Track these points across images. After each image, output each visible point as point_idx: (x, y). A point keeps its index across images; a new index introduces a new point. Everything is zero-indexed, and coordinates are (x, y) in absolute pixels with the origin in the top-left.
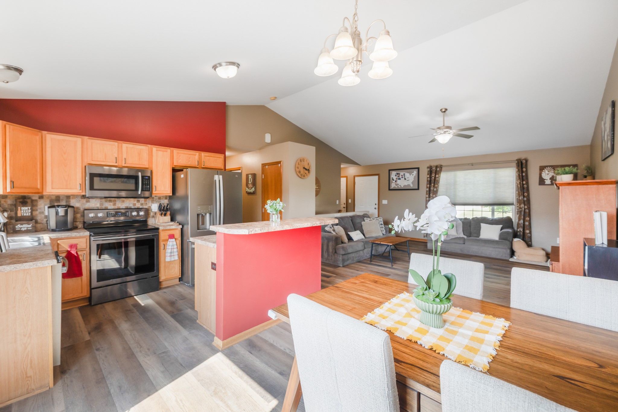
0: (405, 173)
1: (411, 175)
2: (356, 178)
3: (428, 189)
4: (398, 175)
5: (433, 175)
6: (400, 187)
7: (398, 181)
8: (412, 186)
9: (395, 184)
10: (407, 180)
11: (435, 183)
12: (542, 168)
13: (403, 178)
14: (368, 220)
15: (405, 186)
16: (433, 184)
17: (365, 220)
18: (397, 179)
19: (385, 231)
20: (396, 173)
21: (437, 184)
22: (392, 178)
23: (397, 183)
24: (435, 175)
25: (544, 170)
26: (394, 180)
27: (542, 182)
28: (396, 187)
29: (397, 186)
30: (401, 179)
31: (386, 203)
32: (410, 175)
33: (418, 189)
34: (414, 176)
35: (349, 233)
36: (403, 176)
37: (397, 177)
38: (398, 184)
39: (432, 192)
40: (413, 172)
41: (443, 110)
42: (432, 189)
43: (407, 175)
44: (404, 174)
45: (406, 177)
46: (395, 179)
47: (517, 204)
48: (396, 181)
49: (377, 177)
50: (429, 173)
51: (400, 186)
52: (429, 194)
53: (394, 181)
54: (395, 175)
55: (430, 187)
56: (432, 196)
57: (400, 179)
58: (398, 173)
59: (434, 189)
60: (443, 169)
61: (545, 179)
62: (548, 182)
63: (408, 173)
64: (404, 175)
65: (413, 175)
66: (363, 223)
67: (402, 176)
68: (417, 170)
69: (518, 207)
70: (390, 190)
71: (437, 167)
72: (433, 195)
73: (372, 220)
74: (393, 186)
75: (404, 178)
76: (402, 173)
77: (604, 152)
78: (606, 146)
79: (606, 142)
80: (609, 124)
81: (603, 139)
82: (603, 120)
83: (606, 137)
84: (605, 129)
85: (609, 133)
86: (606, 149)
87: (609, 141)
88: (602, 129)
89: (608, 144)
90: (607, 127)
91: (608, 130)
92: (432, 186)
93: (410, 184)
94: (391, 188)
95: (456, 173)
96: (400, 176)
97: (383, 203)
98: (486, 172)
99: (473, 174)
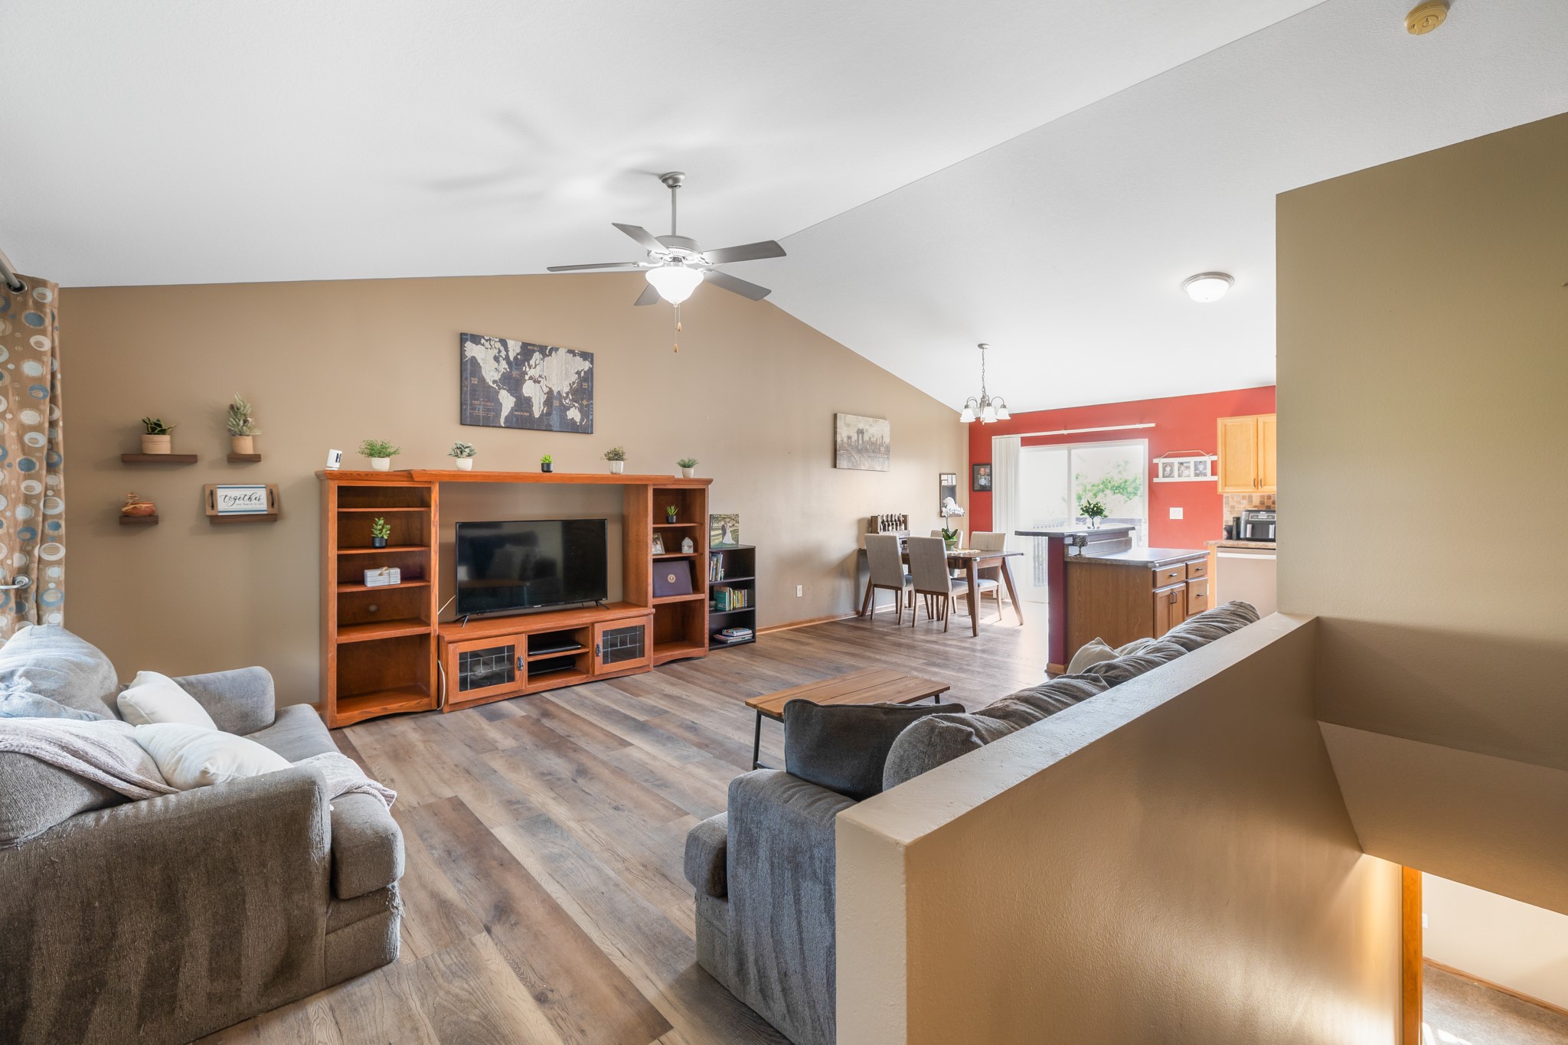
77: (506, 414)
78: (538, 409)
79: (542, 404)
80: (574, 383)
81: (495, 386)
82: (483, 345)
83: (538, 394)
84: (527, 377)
85: (567, 394)
86: (542, 415)
87: (572, 410)
88: (479, 361)
89: (568, 413)
90: (540, 376)
91: (566, 389)
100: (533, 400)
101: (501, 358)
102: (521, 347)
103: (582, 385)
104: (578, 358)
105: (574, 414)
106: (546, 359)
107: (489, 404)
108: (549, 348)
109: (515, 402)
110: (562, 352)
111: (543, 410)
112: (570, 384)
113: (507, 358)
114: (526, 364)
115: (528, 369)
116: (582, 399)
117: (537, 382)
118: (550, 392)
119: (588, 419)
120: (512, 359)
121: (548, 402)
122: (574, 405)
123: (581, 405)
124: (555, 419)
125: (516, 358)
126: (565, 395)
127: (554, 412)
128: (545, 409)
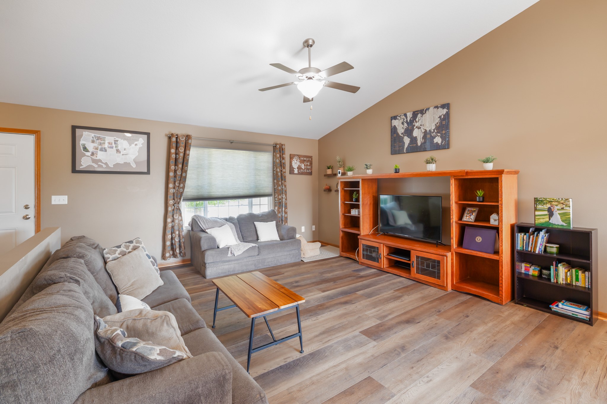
0: (117, 139)
1: (133, 145)
4: (100, 141)
5: (182, 150)
6: (104, 166)
7: (100, 153)
8: (134, 166)
9: (92, 159)
10: (122, 153)
11: (185, 164)
12: (292, 157)
13: (112, 148)
15: (117, 165)
16: (180, 166)
18: (96, 149)
20: (92, 135)
22: (84, 145)
23: (98, 158)
24: (185, 150)
25: (294, 159)
26: (88, 151)
28: (95, 166)
29: (97, 164)
30: (108, 149)
31: (66, 202)
32: (130, 145)
33: (148, 173)
34: (138, 147)
36: (114, 145)
37: (96, 145)
38: (100, 161)
39: (178, 178)
40: (138, 140)
41: (311, 42)
42: (179, 173)
43: (123, 144)
44: (116, 141)
45: (119, 148)
46: (90, 149)
47: (275, 195)
48: (93, 154)
49: (31, 139)
51: (106, 164)
52: (174, 182)
53: (88, 154)
54: (90, 141)
55: (175, 171)
56: (178, 186)
57: (106, 151)
58: (99, 135)
60: (194, 143)
61: (294, 168)
62: (296, 171)
63: (125, 139)
64: (115, 144)
65: (136, 145)
67: (109, 143)
68: (146, 136)
69: (275, 198)
70: (75, 171)
71: (187, 137)
72: (179, 184)
74: (84, 163)
75: (115, 149)
76: (109, 138)
77: (406, 147)
78: (420, 142)
79: (421, 138)
80: (437, 123)
81: (402, 135)
82: (398, 119)
83: (420, 134)
84: (415, 127)
85: (434, 130)
86: (421, 144)
87: (436, 138)
88: (397, 126)
89: (434, 140)
90: (421, 125)
91: (434, 127)
92: (180, 169)
93: (130, 163)
94: (81, 167)
95: (210, 151)
96: (104, 143)
97: (53, 203)
98: (247, 154)
99: (233, 155)
100: (418, 138)
101: (404, 122)
102: (412, 114)
103: (442, 123)
104: (440, 109)
105: (438, 140)
106: (424, 115)
107: (400, 144)
108: (425, 110)
109: (410, 141)
110: (431, 109)
111: (422, 141)
112: (435, 124)
113: (407, 122)
114: (415, 121)
115: (415, 123)
116: (442, 131)
117: (419, 128)
118: (425, 133)
119: (445, 141)
120: (408, 121)
121: (424, 137)
122: (438, 135)
123: (442, 134)
124: (428, 145)
125: (410, 120)
126: (433, 131)
127: (427, 141)
128: (423, 140)
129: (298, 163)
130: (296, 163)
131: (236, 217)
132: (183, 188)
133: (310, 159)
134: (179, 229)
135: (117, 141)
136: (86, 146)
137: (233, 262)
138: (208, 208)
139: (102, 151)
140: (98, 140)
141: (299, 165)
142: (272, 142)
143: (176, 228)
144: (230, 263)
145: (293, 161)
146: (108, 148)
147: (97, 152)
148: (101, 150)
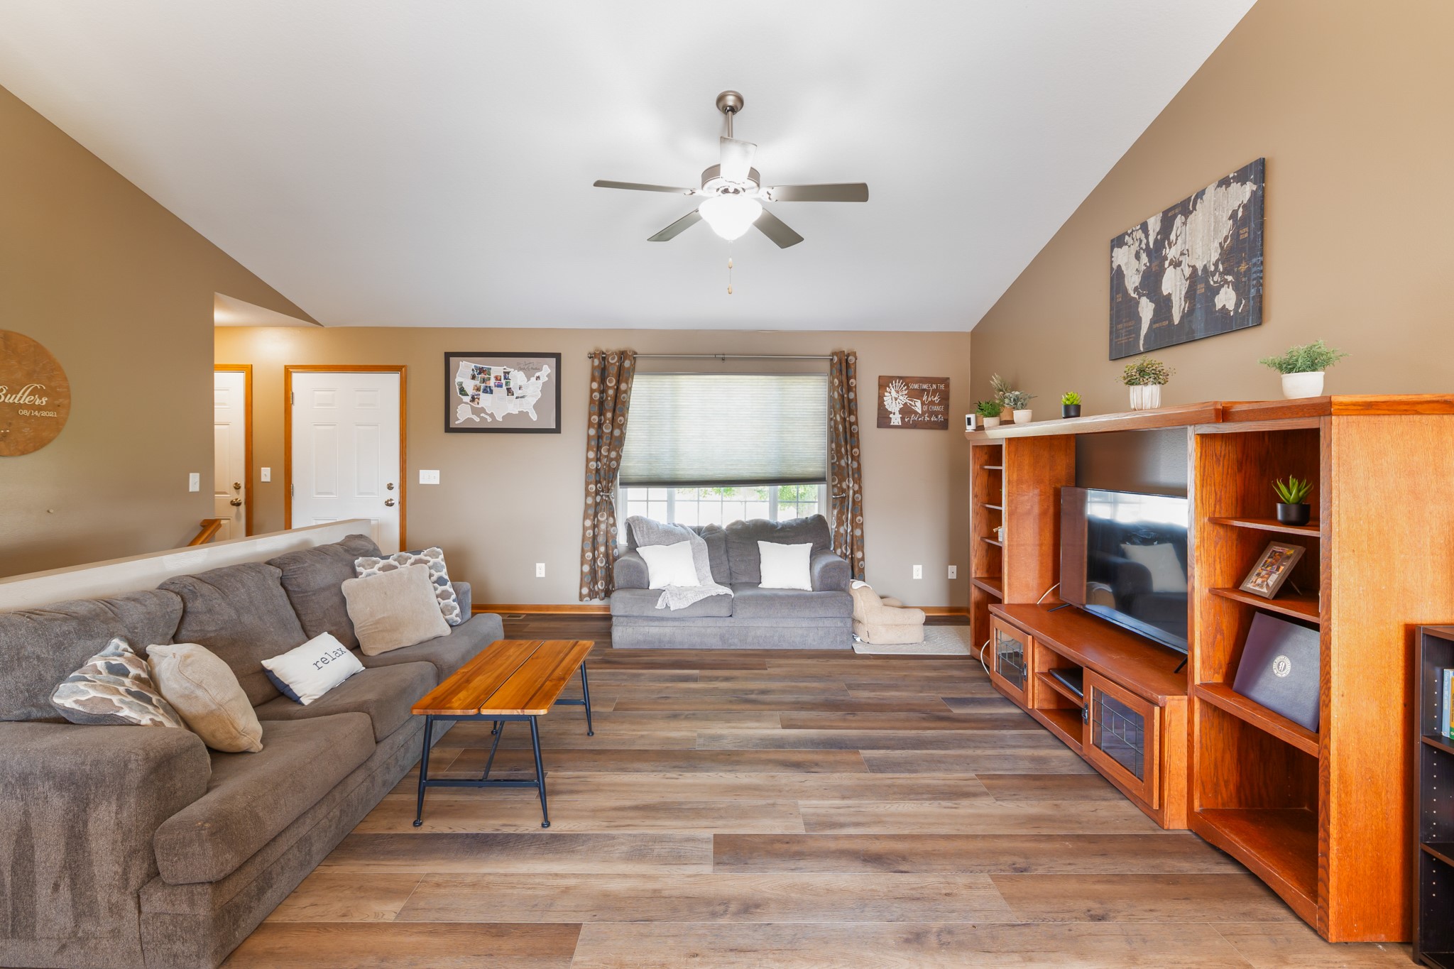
0: (508, 370)
1: (533, 379)
2: (298, 379)
3: (592, 432)
4: (482, 375)
5: (611, 382)
6: (489, 420)
7: (483, 396)
8: (534, 417)
9: (472, 406)
10: (515, 395)
11: (617, 412)
12: (884, 383)
13: (500, 386)
14: (375, 569)
15: (508, 416)
16: (609, 415)
17: (359, 569)
18: (478, 389)
19: (457, 611)
20: (473, 366)
21: (623, 415)
22: (461, 384)
23: (479, 406)
24: (618, 382)
25: (889, 387)
26: (466, 395)
27: (883, 419)
28: (477, 420)
29: (479, 416)
30: (495, 389)
31: (437, 481)
32: (529, 380)
33: (557, 430)
34: (540, 382)
35: (268, 664)
36: (503, 382)
37: (477, 382)
38: (483, 410)
39: (605, 440)
40: (539, 369)
41: (730, 101)
42: (607, 430)
43: (518, 377)
44: (506, 373)
45: (511, 386)
46: (470, 390)
47: (833, 480)
48: (473, 399)
49: (395, 378)
50: (597, 374)
51: (492, 415)
52: (599, 448)
53: (467, 399)
54: (470, 376)
55: (600, 425)
56: (607, 456)
57: (491, 392)
58: (481, 366)
59: (612, 432)
60: (640, 364)
61: (891, 413)
62: (896, 419)
63: (520, 369)
64: (505, 378)
65: (538, 378)
66: (348, 586)
67: (496, 378)
68: (553, 360)
69: (834, 486)
70: (449, 429)
71: (623, 355)
72: (609, 451)
73: (396, 563)
74: (463, 414)
75: (504, 387)
76: (497, 370)
77: (1145, 332)
78: (1178, 311)
79: (1183, 299)
80: (1226, 239)
81: (1135, 296)
82: (1126, 244)
83: (1178, 283)
84: (1167, 263)
85: (1216, 265)
86: (1182, 318)
87: (1223, 291)
88: (1124, 268)
89: (1216, 300)
90: (1182, 254)
91: (1215, 256)
92: (608, 422)
93: (527, 413)
94: (456, 423)
95: (676, 380)
96: (489, 379)
97: (422, 482)
98: (760, 384)
99: (726, 387)
100: (1173, 298)
101: (1142, 251)
102: (1161, 221)
103: (1238, 235)
104: (1235, 186)
105: (1226, 299)
106: (1191, 217)
107: (1130, 324)
108: (1193, 198)
109: (1155, 310)
110: (1210, 191)
111: (1184, 309)
112: (1220, 244)
113: (1148, 250)
114: (1166, 242)
115: (1168, 249)
116: (1239, 264)
117: (1177, 264)
118: (1194, 278)
119: (1247, 299)
120: (1151, 246)
121: (1190, 295)
122: (1226, 282)
123: (1237, 276)
124: (1199, 320)
125: (1156, 241)
126: (1212, 268)
127: (1198, 306)
128: (1187, 305)
129: (901, 398)
130: (896, 400)
131: (724, 527)
132: (618, 458)
133: (942, 386)
134: (607, 542)
135: (508, 373)
136: (463, 385)
137: (670, 623)
138: (676, 502)
139: (487, 392)
140: (480, 373)
141: (906, 403)
142: (827, 349)
143: (601, 539)
144: (664, 623)
145: (886, 394)
146: (495, 386)
147: (479, 395)
148: (485, 391)
